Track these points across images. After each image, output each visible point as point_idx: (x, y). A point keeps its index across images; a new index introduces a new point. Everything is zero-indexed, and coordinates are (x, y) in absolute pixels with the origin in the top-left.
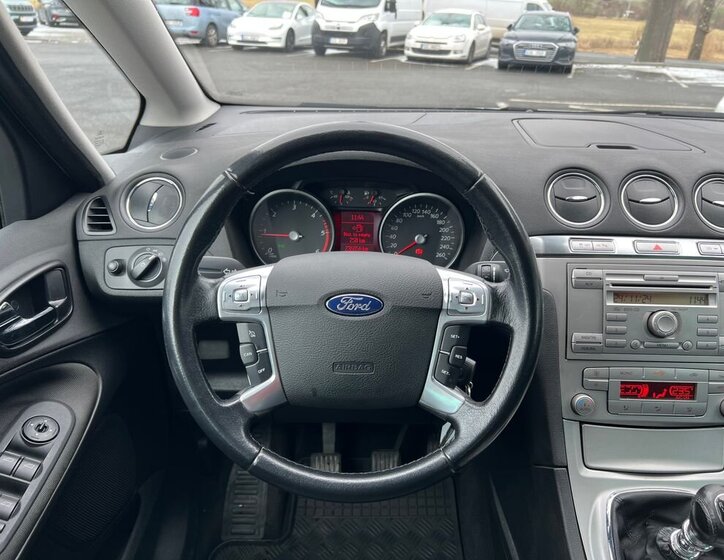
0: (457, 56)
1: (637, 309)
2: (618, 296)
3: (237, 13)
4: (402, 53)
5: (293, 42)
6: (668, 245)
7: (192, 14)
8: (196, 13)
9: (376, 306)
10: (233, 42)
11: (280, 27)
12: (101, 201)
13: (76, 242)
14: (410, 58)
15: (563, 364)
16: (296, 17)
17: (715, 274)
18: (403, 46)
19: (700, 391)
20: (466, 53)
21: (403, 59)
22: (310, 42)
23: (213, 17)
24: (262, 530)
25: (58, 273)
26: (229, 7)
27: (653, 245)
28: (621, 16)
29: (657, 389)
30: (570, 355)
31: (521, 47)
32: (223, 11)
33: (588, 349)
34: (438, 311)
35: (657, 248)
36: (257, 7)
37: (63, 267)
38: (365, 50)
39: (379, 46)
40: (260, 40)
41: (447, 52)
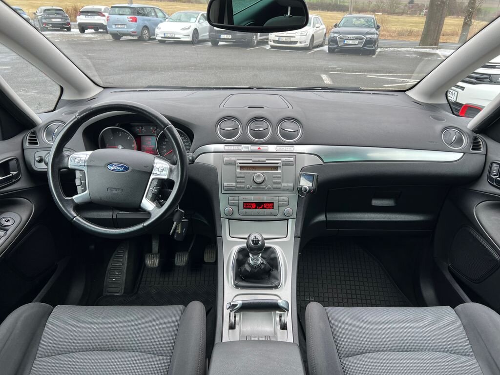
0: (303, 45)
1: (249, 173)
2: (242, 168)
3: (162, 19)
4: (267, 43)
5: (197, 37)
6: (264, 148)
7: (132, 21)
8: (135, 20)
9: (126, 169)
10: (158, 38)
11: (189, 28)
12: (34, 133)
13: (23, 150)
14: (272, 47)
15: (221, 195)
16: (199, 22)
17: (280, 158)
18: (268, 39)
19: (275, 206)
20: (308, 43)
21: (268, 47)
22: (208, 37)
23: (146, 22)
24: (123, 291)
25: (14, 161)
26: (157, 16)
27: (258, 147)
28: (420, 14)
29: (259, 205)
30: (223, 192)
31: (343, 39)
32: (152, 18)
33: (229, 189)
34: (150, 173)
35: (259, 148)
36: (174, 16)
37: (17, 159)
38: (243, 42)
39: (252, 39)
40: (176, 36)
41: (296, 42)
